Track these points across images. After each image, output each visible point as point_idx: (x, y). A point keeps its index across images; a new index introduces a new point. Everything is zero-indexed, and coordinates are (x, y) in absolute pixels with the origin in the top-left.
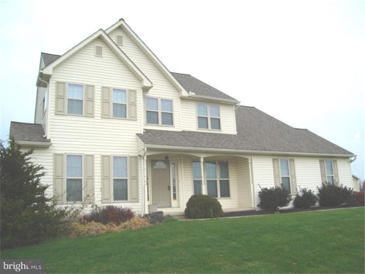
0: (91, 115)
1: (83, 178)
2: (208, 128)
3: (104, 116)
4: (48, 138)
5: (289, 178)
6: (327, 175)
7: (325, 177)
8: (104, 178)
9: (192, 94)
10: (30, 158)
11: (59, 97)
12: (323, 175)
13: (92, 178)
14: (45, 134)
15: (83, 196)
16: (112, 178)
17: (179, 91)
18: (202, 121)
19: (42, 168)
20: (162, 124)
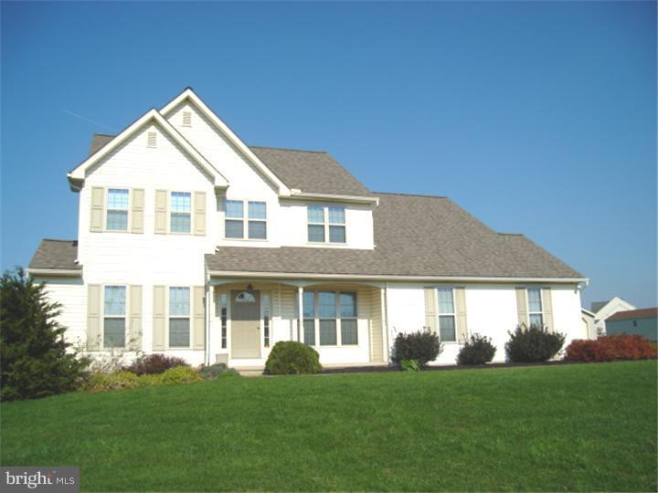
0: (138, 231)
1: (127, 316)
2: (324, 241)
3: (159, 232)
4: (80, 264)
5: (453, 317)
6: (528, 313)
7: (525, 314)
8: (158, 316)
9: (297, 192)
10: (47, 293)
11: (96, 208)
12: (521, 313)
13: (137, 316)
14: (76, 258)
15: (127, 340)
16: (167, 317)
17: (276, 189)
18: (315, 232)
19: (60, 305)
20: (250, 237)
